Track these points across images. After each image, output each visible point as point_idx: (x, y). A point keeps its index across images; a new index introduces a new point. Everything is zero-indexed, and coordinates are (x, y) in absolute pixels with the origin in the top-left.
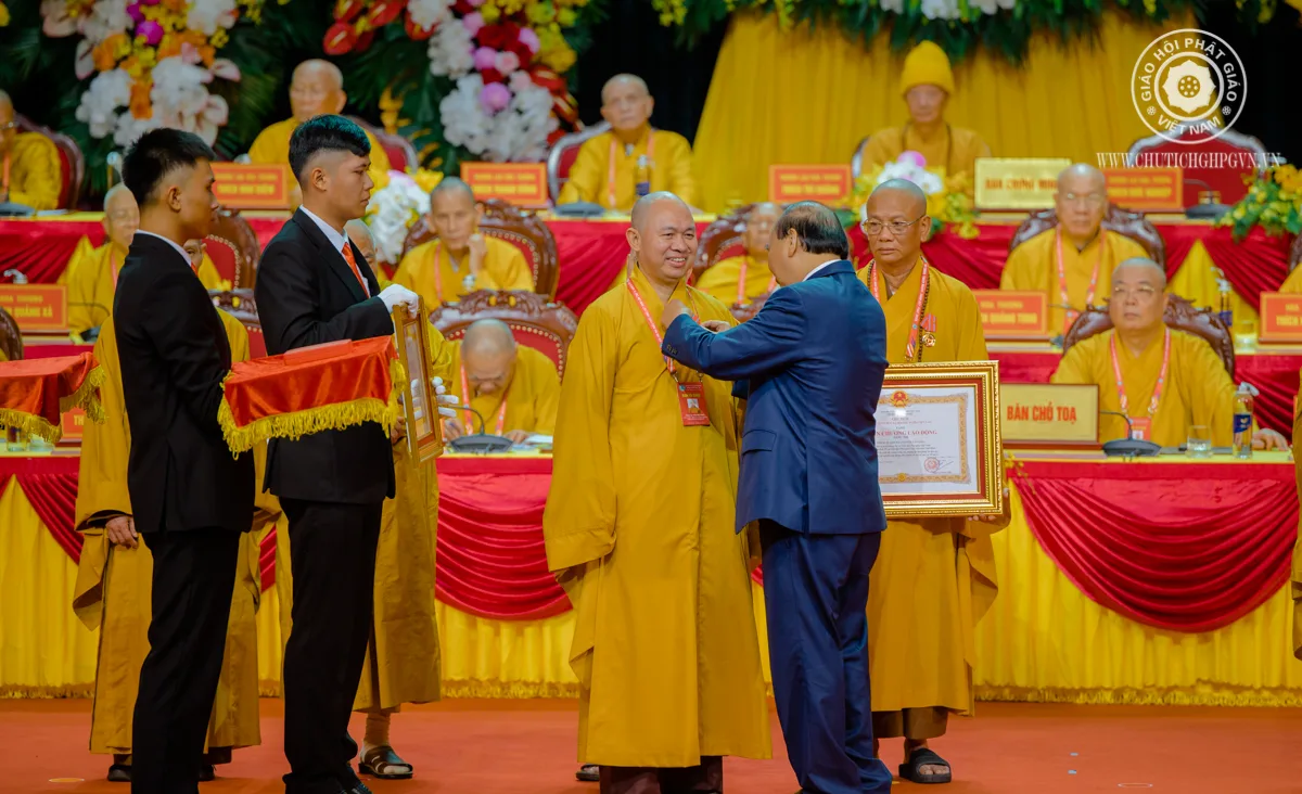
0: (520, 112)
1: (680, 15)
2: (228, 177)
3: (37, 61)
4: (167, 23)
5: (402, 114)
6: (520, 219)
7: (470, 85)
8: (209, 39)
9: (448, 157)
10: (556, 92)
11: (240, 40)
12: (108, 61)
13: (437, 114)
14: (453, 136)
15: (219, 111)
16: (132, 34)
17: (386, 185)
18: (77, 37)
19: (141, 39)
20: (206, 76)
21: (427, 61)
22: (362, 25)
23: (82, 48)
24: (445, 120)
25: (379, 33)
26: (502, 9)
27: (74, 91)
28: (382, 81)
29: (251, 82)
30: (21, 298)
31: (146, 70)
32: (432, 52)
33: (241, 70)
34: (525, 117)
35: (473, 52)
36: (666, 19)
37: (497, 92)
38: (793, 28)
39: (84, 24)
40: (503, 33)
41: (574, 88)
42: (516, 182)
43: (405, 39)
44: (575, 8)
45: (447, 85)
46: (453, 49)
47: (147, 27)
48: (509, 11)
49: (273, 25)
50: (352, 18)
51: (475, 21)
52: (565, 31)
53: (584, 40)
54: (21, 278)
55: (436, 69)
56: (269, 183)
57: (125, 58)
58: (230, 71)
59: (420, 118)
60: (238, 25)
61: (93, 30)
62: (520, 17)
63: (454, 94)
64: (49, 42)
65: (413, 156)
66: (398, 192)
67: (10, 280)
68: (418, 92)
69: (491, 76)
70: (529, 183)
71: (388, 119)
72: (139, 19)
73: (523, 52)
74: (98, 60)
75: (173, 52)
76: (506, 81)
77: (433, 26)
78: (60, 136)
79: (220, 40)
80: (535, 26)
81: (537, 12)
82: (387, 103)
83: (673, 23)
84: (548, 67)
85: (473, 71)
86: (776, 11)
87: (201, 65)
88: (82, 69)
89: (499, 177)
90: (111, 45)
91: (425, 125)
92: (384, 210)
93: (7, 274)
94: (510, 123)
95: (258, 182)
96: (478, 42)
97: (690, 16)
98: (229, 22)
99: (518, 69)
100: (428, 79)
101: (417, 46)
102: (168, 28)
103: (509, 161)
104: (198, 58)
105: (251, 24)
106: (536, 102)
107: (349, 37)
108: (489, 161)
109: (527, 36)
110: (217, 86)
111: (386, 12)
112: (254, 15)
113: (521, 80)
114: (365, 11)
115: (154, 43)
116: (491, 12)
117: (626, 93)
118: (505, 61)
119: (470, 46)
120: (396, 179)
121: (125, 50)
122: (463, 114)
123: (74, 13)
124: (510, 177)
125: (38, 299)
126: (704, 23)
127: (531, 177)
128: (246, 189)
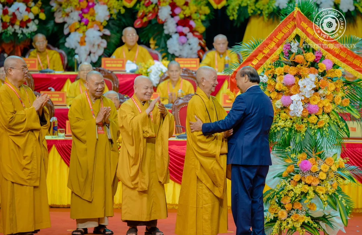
0: (190, 44)
1: (236, 17)
2: (109, 62)
3: (53, 29)
4: (90, 19)
5: (156, 45)
6: (192, 74)
7: (175, 37)
8: (101, 23)
9: (171, 57)
10: (200, 39)
11: (110, 24)
12: (73, 29)
13: (166, 45)
14: (170, 51)
15: (104, 44)
16: (80, 22)
17: (154, 64)
18: (64, 23)
19: (83, 23)
20: (101, 34)
21: (163, 30)
22: (145, 19)
23: (66, 26)
24: (168, 46)
25: (150, 22)
26: (185, 15)
27: (63, 38)
28: (150, 35)
29: (113, 35)
30: (53, 95)
31: (84, 32)
32: (165, 27)
33: (111, 32)
34: (191, 46)
35: (177, 27)
36: (231, 18)
37: (183, 39)
38: (268, 21)
39: (66, 19)
40: (185, 22)
41: (205, 38)
42: (191, 64)
43: (157, 24)
44: (205, 15)
45: (169, 37)
46: (171, 26)
47: (84, 20)
48: (187, 16)
49: (120, 20)
50: (142, 18)
51: (177, 18)
52: (203, 21)
53: (208, 24)
54: (53, 90)
55: (166, 32)
56: (121, 63)
57: (78, 29)
58: (107, 32)
59: (161, 46)
60: (110, 19)
61: (69, 21)
62: (190, 17)
63: (171, 39)
64: (56, 24)
65: (160, 56)
66: (157, 66)
67: (50, 90)
68: (160, 39)
69: (181, 34)
70: (194, 64)
71: (152, 46)
72: (82, 17)
73: (191, 27)
74: (70, 29)
75: (92, 27)
76: (186, 35)
77: (165, 20)
78: (60, 51)
79: (105, 23)
80: (194, 20)
81: (194, 16)
82: (151, 41)
83: (233, 19)
84: (197, 32)
85: (176, 32)
86: (263, 16)
87: (99, 31)
88: (66, 32)
89: (186, 62)
90: (74, 25)
91: (163, 48)
92: (153, 72)
93: (49, 88)
94: (187, 47)
95: (117, 63)
96: (178, 24)
97: (238, 17)
98: (107, 19)
99: (189, 32)
100: (164, 35)
101: (161, 26)
102: (90, 20)
103: (186, 58)
104: (98, 29)
105: (114, 19)
106: (194, 42)
107: (141, 23)
108: (181, 58)
109: (192, 23)
110: (104, 37)
111: (152, 16)
112: (114, 17)
113: (190, 35)
114: (146, 15)
115: (86, 24)
116: (182, 16)
118: (186, 30)
119: (176, 25)
120: (156, 63)
121: (78, 26)
122: (173, 45)
123: (64, 16)
124: (189, 62)
125: (58, 95)
126: (242, 19)
127: (195, 62)
128: (114, 65)
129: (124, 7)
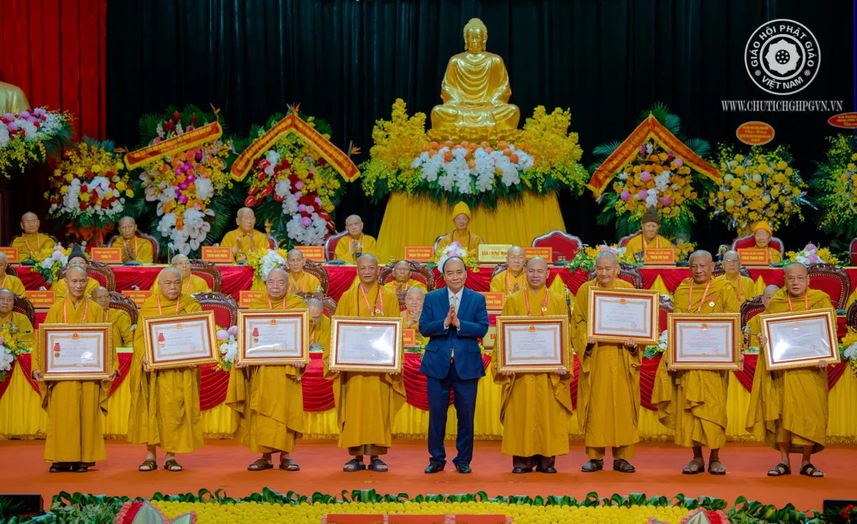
0: (315, 227)
1: (372, 192)
2: (211, 251)
3: (144, 209)
4: (189, 196)
5: (272, 228)
6: (314, 266)
7: (297, 217)
8: (204, 201)
9: (288, 243)
10: (327, 220)
11: (215, 202)
12: (168, 210)
13: (285, 228)
14: (291, 236)
15: (207, 227)
16: (177, 200)
17: (267, 254)
18: (157, 201)
19: (180, 202)
20: (203, 215)
21: (282, 209)
22: (258, 196)
23: (159, 205)
24: (288, 230)
25: (264, 199)
26: (309, 190)
27: (156, 220)
28: (265, 216)
29: (219, 216)
30: (138, 296)
31: (182, 213)
32: (283, 206)
33: (215, 212)
34: (317, 229)
35: (298, 206)
36: (367, 194)
37: (307, 220)
38: (413, 197)
39: (160, 197)
40: (309, 199)
41: (334, 219)
42: (313, 253)
43: (274, 201)
44: (334, 190)
45: (289, 218)
46: (291, 205)
47: (182, 197)
48: (311, 191)
49: (227, 197)
50: (255, 194)
51: (299, 195)
52: (331, 198)
53: (338, 201)
54: (137, 288)
55: (285, 212)
56: (226, 253)
57: (174, 208)
58: (211, 213)
59: (279, 229)
60: (214, 196)
61: (163, 199)
62: (315, 193)
63: (291, 220)
64: (147, 203)
65: (277, 244)
66: (271, 256)
67: (133, 289)
68: (278, 220)
69: (304, 214)
70: (319, 253)
71: (268, 230)
72: (179, 195)
73: (316, 205)
74: (165, 210)
75: (191, 207)
76: (310, 216)
77: (284, 197)
78: (151, 237)
79: (208, 202)
80: (320, 196)
81: (321, 192)
82: (267, 224)
83: (369, 195)
84: (325, 211)
85: (298, 212)
86: (406, 190)
87: (201, 211)
88: (159, 213)
90: (169, 204)
91: (281, 232)
92: (266, 263)
93: (133, 287)
94: (311, 231)
95: (221, 253)
96: (300, 202)
97: (375, 192)
98: (211, 196)
99: (314, 212)
100: (282, 215)
101: (279, 203)
102: (190, 198)
103: (311, 245)
104: (200, 209)
105: (219, 196)
106: (321, 223)
107: (254, 200)
108: (304, 245)
109: (317, 200)
110: (207, 218)
111: (267, 192)
112: (220, 193)
113: (315, 216)
114: (260, 191)
115: (184, 204)
116: (305, 192)
117: (354, 222)
118: (310, 209)
119: (297, 204)
120: (271, 252)
121: (174, 206)
122: (295, 228)
123: (156, 193)
124: (311, 251)
125: (144, 296)
126: (381, 195)
127: (319, 251)
128: (217, 256)
129: (233, 181)
